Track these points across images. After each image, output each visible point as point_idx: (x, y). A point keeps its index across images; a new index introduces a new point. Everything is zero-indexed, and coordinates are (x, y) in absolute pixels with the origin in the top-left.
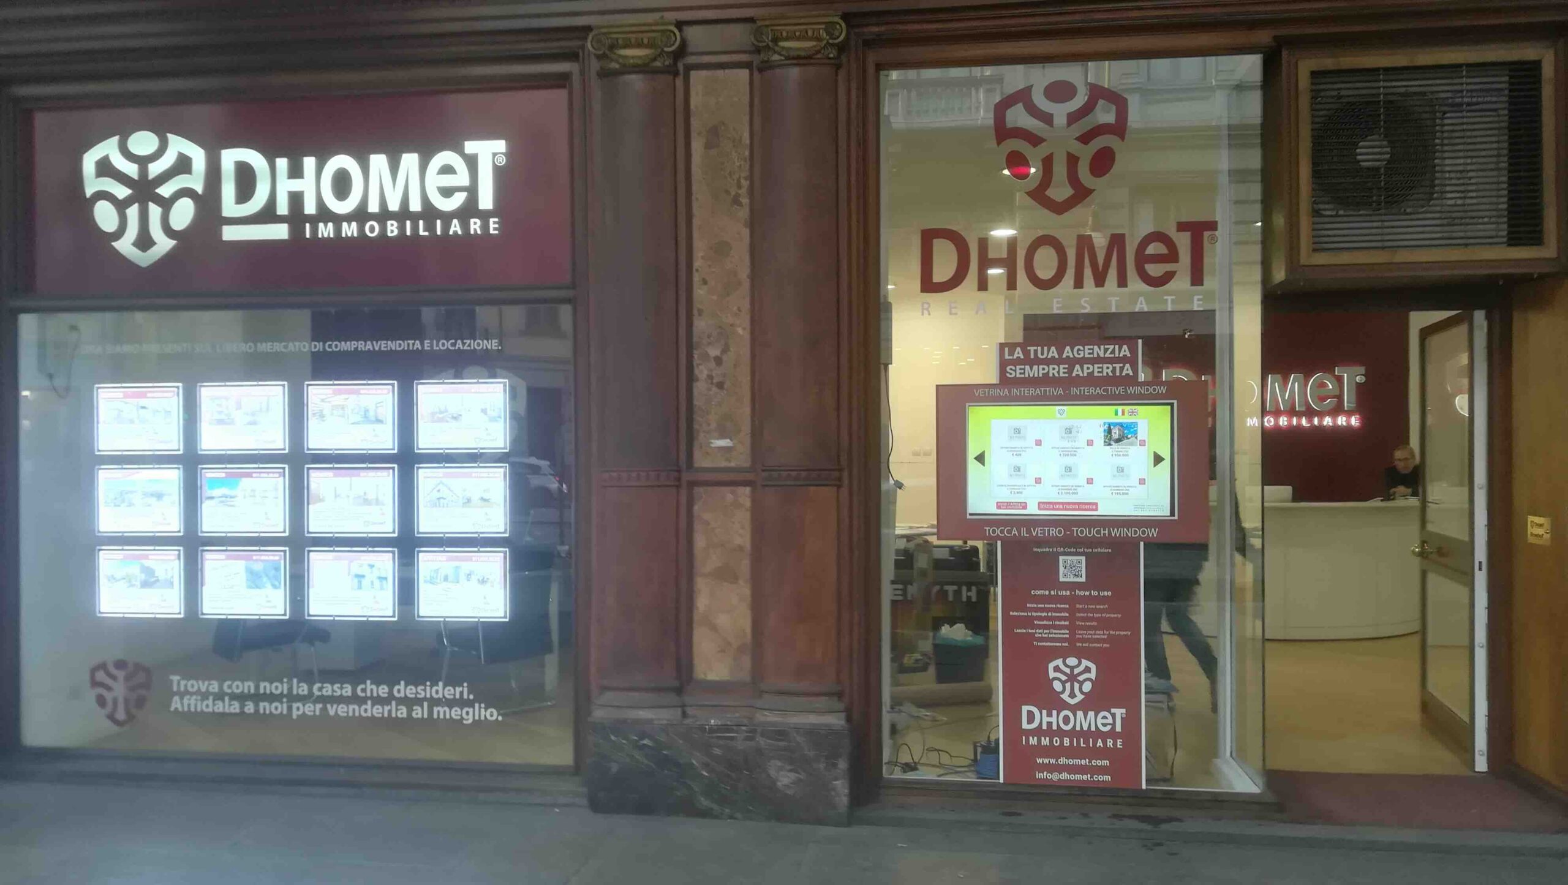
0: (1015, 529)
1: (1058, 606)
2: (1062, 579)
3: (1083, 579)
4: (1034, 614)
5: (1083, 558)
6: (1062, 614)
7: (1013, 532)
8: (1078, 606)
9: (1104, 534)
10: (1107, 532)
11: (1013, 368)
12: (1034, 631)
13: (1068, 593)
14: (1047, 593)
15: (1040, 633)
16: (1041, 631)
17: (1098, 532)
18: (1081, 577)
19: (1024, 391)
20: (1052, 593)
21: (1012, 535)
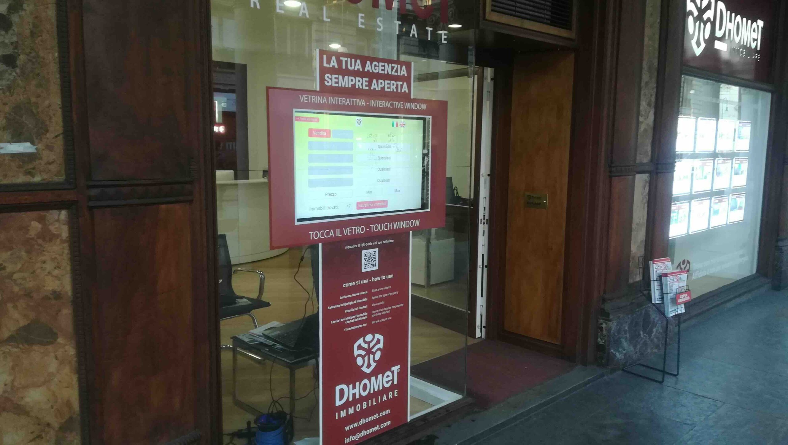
0: (332, 230)
1: (361, 293)
2: (364, 270)
4: (345, 304)
5: (377, 250)
6: (364, 300)
7: (331, 234)
8: (374, 291)
9: (390, 228)
11: (330, 77)
12: (344, 319)
13: (367, 281)
14: (353, 284)
16: (349, 318)
17: (386, 227)
18: (375, 266)
19: (338, 100)
20: (358, 283)
21: (330, 237)
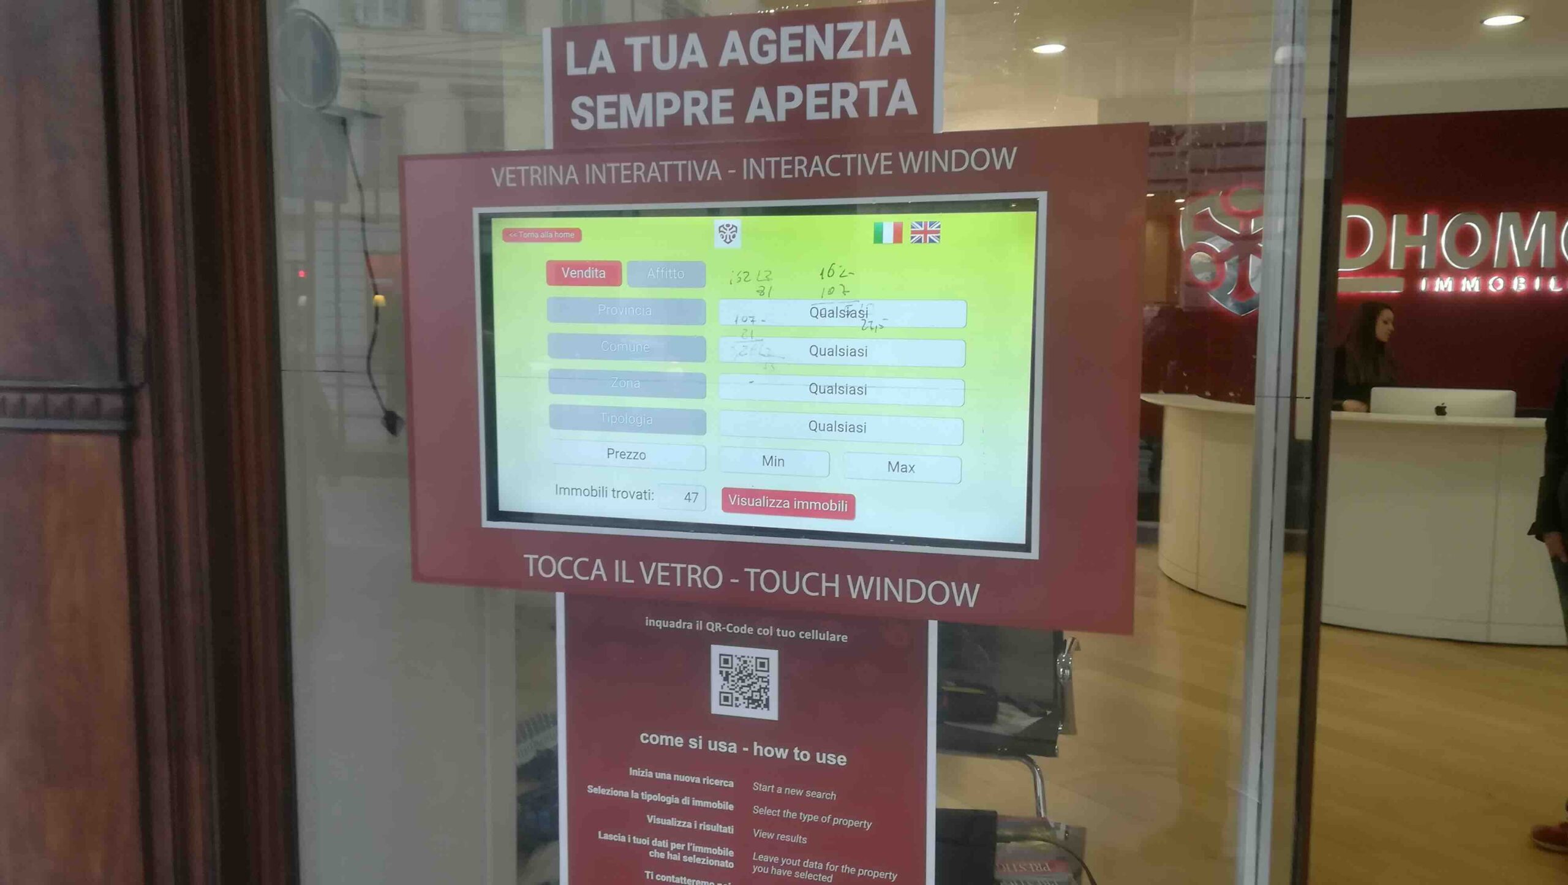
0: (598, 561)
1: (708, 781)
2: (716, 709)
3: (772, 714)
4: (648, 797)
5: (773, 655)
6: (718, 805)
7: (595, 572)
8: (758, 787)
9: (830, 590)
10: (836, 585)
11: (589, 102)
12: (645, 842)
13: (733, 748)
14: (678, 742)
15: (660, 850)
16: (663, 844)
17: (814, 584)
18: (767, 706)
19: (618, 170)
20: (694, 743)
21: (592, 578)
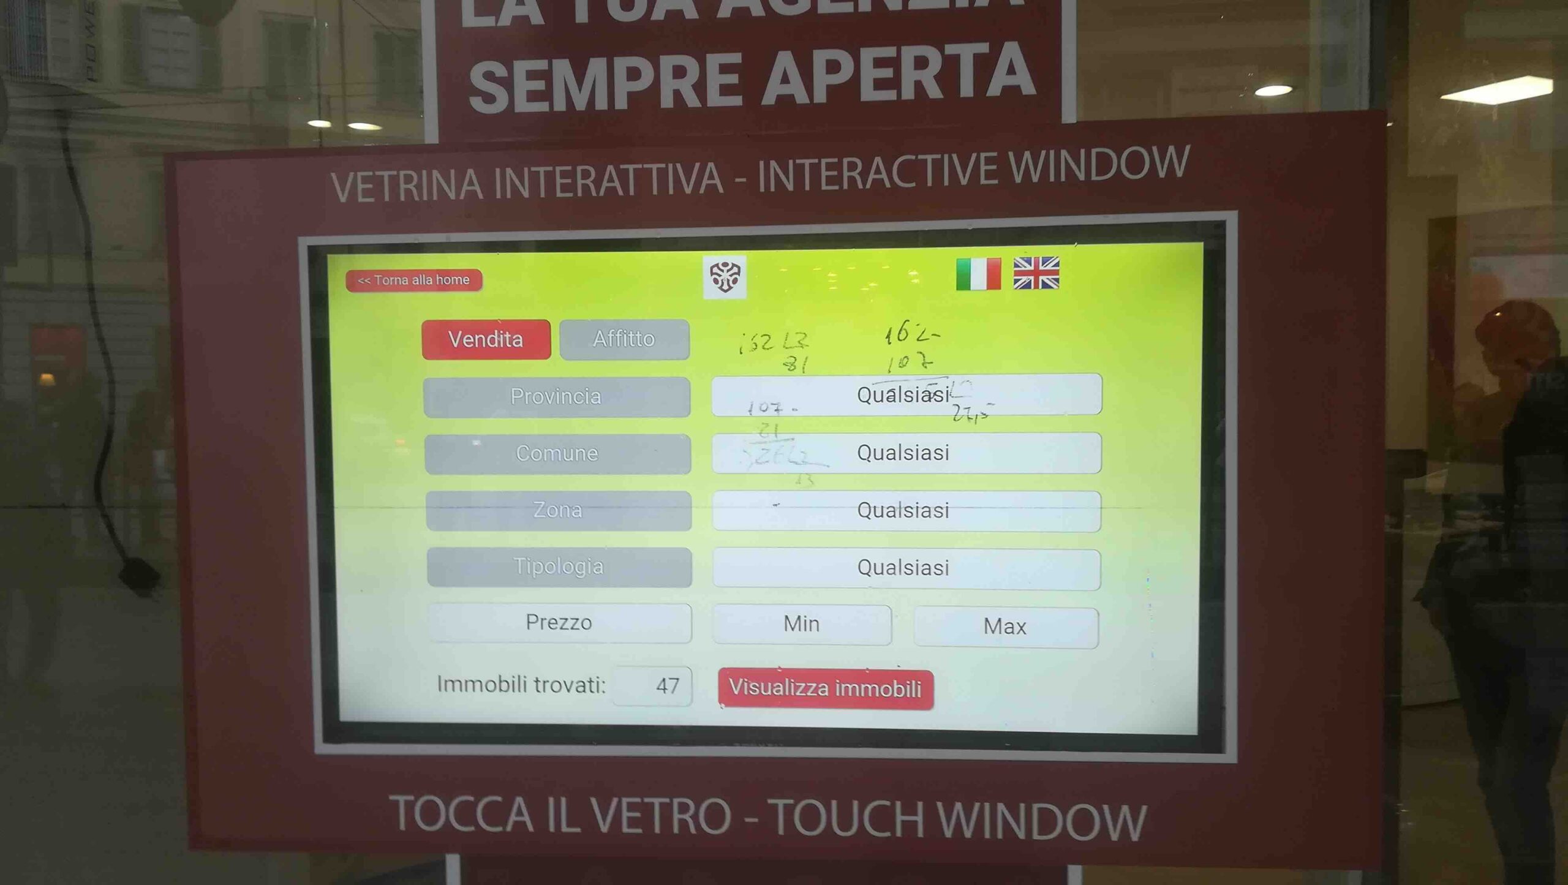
0: (519, 800)
7: (513, 818)
9: (910, 827)
10: (919, 818)
11: (500, 70)
17: (883, 818)
19: (550, 176)
21: (509, 828)
